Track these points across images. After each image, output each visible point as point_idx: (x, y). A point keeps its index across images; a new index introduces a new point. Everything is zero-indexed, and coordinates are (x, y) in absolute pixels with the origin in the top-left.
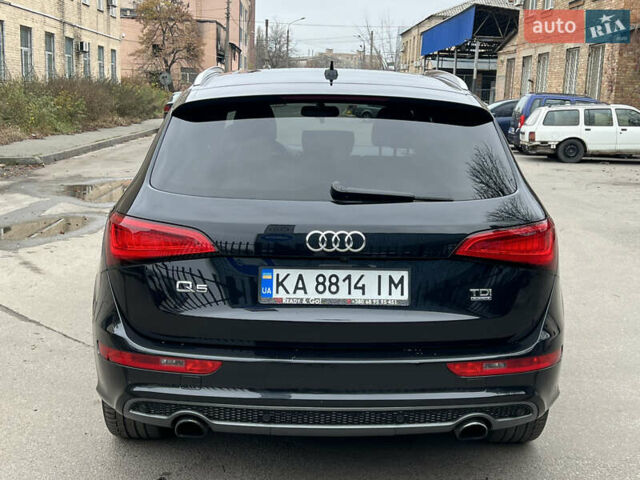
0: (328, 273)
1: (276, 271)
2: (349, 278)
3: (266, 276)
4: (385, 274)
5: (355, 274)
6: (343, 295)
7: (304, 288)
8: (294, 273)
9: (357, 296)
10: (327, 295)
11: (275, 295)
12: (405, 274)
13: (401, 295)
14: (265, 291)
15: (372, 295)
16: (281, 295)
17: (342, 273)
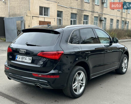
0: (23, 56)
3: (17, 56)
4: (29, 57)
5: (26, 57)
7: (20, 59)
8: (19, 56)
9: (25, 61)
10: (22, 60)
12: (32, 58)
13: (30, 61)
14: (16, 58)
15: (27, 61)
16: (18, 59)
17: (24, 57)
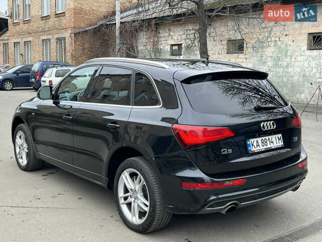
0: (264, 138)
1: (251, 140)
2: (269, 139)
3: (248, 143)
4: (277, 136)
5: (270, 137)
6: (269, 146)
7: (259, 145)
8: (255, 140)
10: (265, 147)
11: (252, 150)
12: (281, 135)
13: (281, 144)
14: (249, 148)
15: (274, 146)
16: (254, 149)
17: (267, 138)
